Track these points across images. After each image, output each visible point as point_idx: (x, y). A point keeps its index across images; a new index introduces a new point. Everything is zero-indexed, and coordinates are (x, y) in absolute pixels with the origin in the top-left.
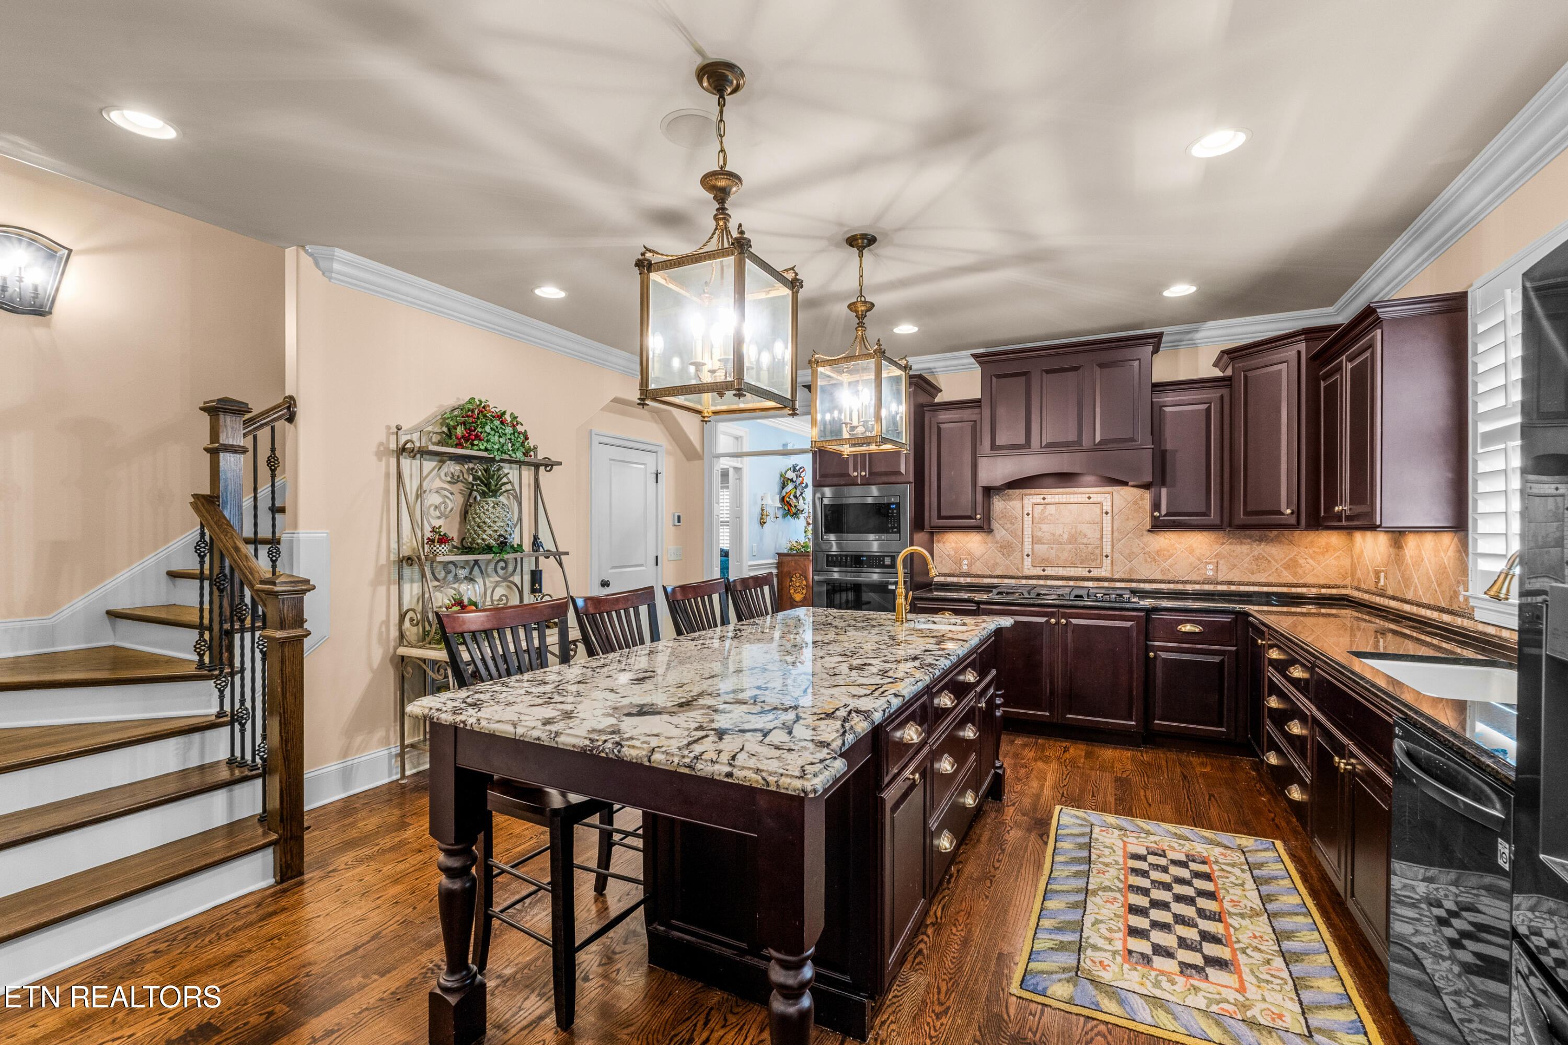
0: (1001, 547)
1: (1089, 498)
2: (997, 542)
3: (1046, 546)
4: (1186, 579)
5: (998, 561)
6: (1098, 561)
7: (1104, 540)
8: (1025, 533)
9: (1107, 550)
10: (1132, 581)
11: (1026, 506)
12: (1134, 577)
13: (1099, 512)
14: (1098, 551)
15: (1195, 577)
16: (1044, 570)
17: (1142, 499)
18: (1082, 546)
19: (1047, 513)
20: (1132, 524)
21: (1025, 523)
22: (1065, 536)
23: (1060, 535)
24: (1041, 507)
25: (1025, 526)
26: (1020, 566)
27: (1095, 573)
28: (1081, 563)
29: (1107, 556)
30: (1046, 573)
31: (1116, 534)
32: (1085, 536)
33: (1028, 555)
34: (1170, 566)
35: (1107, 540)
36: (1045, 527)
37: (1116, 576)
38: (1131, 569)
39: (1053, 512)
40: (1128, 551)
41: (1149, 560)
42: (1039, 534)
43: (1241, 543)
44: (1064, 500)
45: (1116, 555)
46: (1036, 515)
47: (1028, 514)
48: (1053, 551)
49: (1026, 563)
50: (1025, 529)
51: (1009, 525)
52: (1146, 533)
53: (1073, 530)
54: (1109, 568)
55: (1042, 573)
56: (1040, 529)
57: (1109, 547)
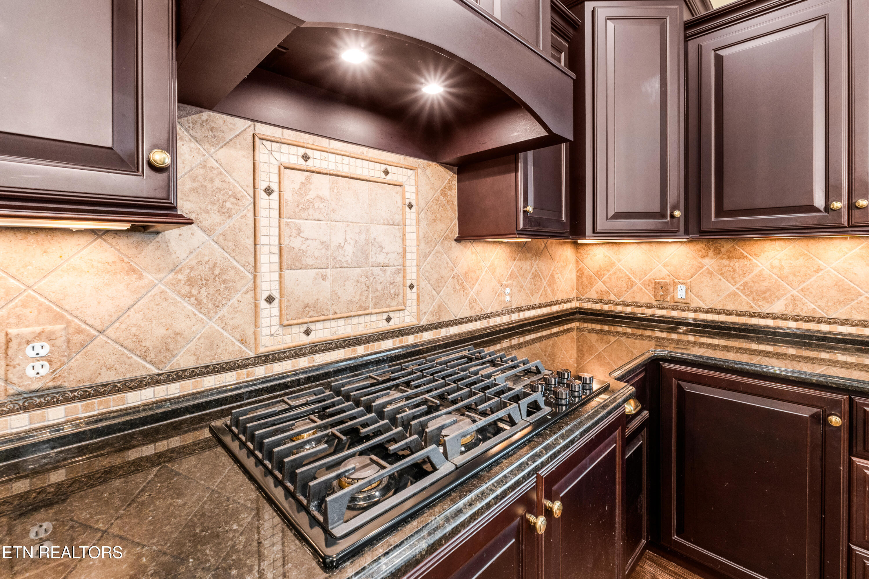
0: (190, 282)
1: (386, 172)
2: (175, 269)
3: (312, 273)
4: (489, 311)
5: (181, 325)
6: (401, 297)
7: (408, 256)
8: (262, 240)
9: (412, 277)
10: (440, 326)
11: (261, 168)
12: (445, 318)
13: (400, 204)
14: (399, 279)
15: (497, 308)
16: (307, 332)
17: (450, 189)
18: (377, 270)
19: (312, 195)
20: (440, 226)
21: (262, 213)
22: (349, 249)
23: (340, 247)
24: (300, 176)
25: (262, 222)
26: (249, 331)
27: (397, 323)
28: (376, 305)
29: (411, 287)
30: (313, 338)
31: (422, 245)
32: (382, 248)
33: (270, 300)
34: (477, 294)
35: (411, 257)
36: (306, 225)
37: (423, 322)
38: (440, 306)
39: (325, 192)
40: (436, 276)
41: (458, 287)
42: (297, 243)
43: (526, 259)
44: (345, 170)
45: (423, 284)
46: (287, 195)
47: (269, 191)
48: (327, 284)
49: (264, 322)
50: (262, 231)
51: (216, 218)
52: (454, 243)
53: (363, 237)
54: (414, 309)
55: (305, 340)
56: (299, 231)
57: (414, 269)
